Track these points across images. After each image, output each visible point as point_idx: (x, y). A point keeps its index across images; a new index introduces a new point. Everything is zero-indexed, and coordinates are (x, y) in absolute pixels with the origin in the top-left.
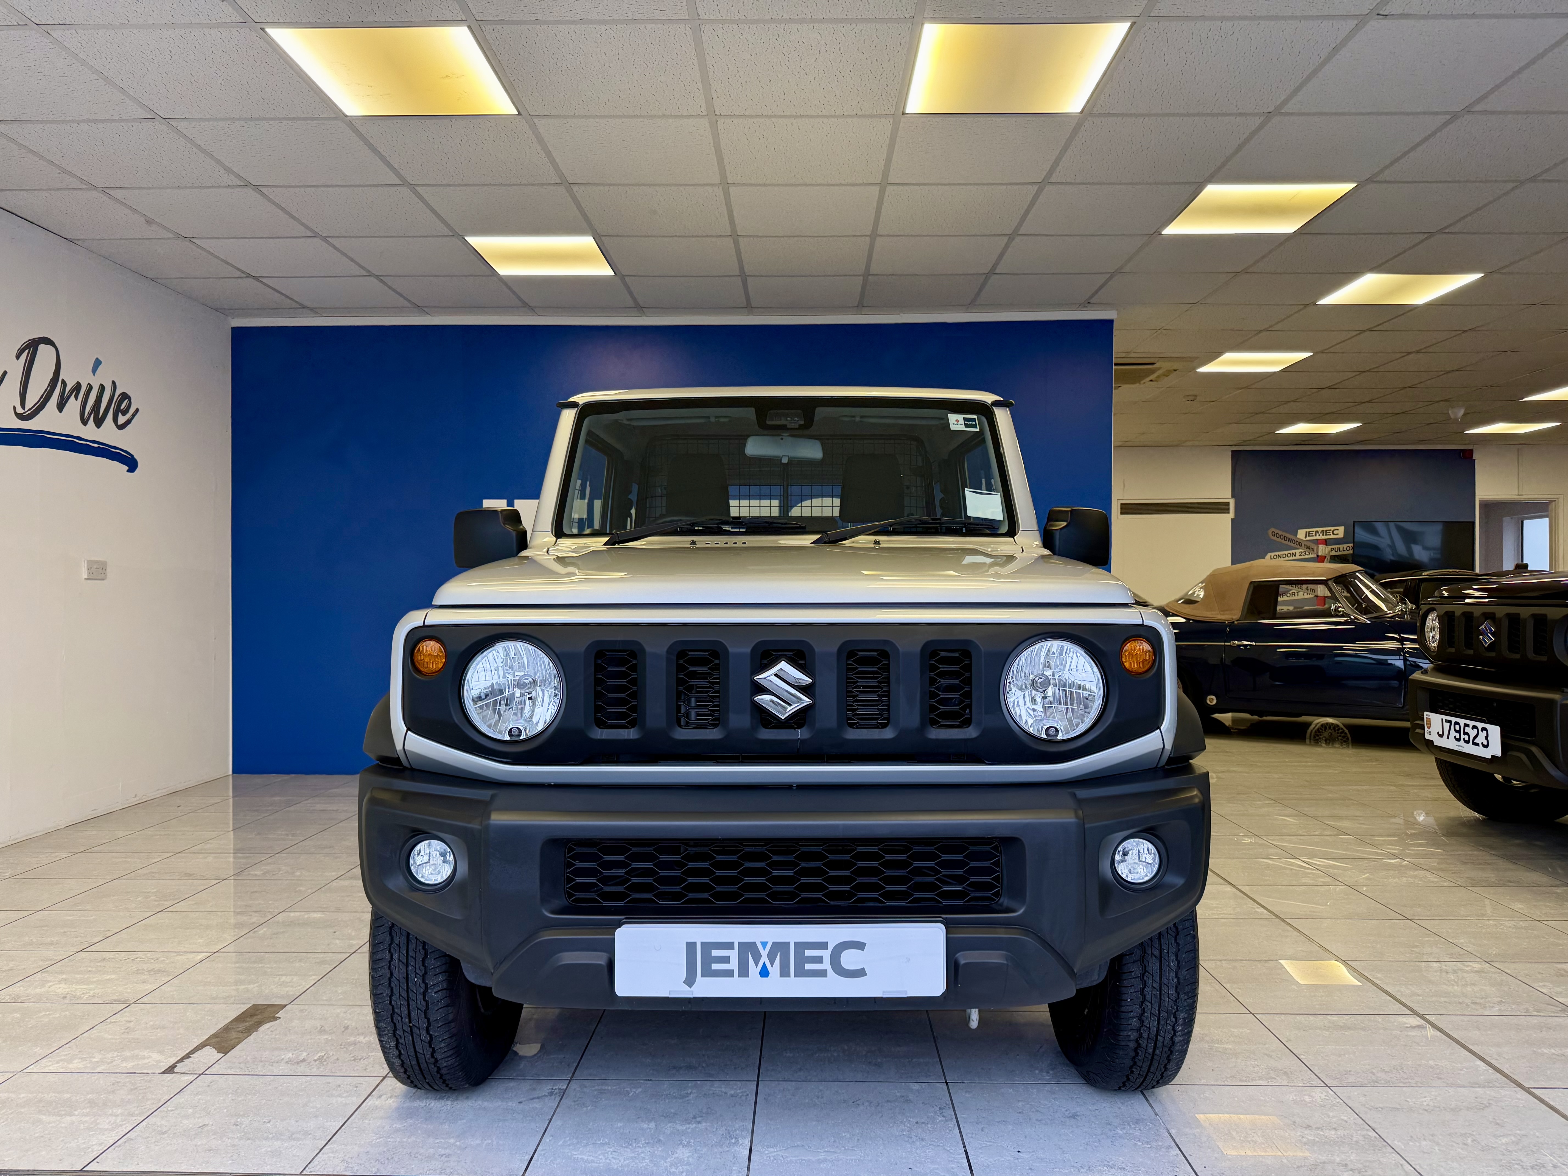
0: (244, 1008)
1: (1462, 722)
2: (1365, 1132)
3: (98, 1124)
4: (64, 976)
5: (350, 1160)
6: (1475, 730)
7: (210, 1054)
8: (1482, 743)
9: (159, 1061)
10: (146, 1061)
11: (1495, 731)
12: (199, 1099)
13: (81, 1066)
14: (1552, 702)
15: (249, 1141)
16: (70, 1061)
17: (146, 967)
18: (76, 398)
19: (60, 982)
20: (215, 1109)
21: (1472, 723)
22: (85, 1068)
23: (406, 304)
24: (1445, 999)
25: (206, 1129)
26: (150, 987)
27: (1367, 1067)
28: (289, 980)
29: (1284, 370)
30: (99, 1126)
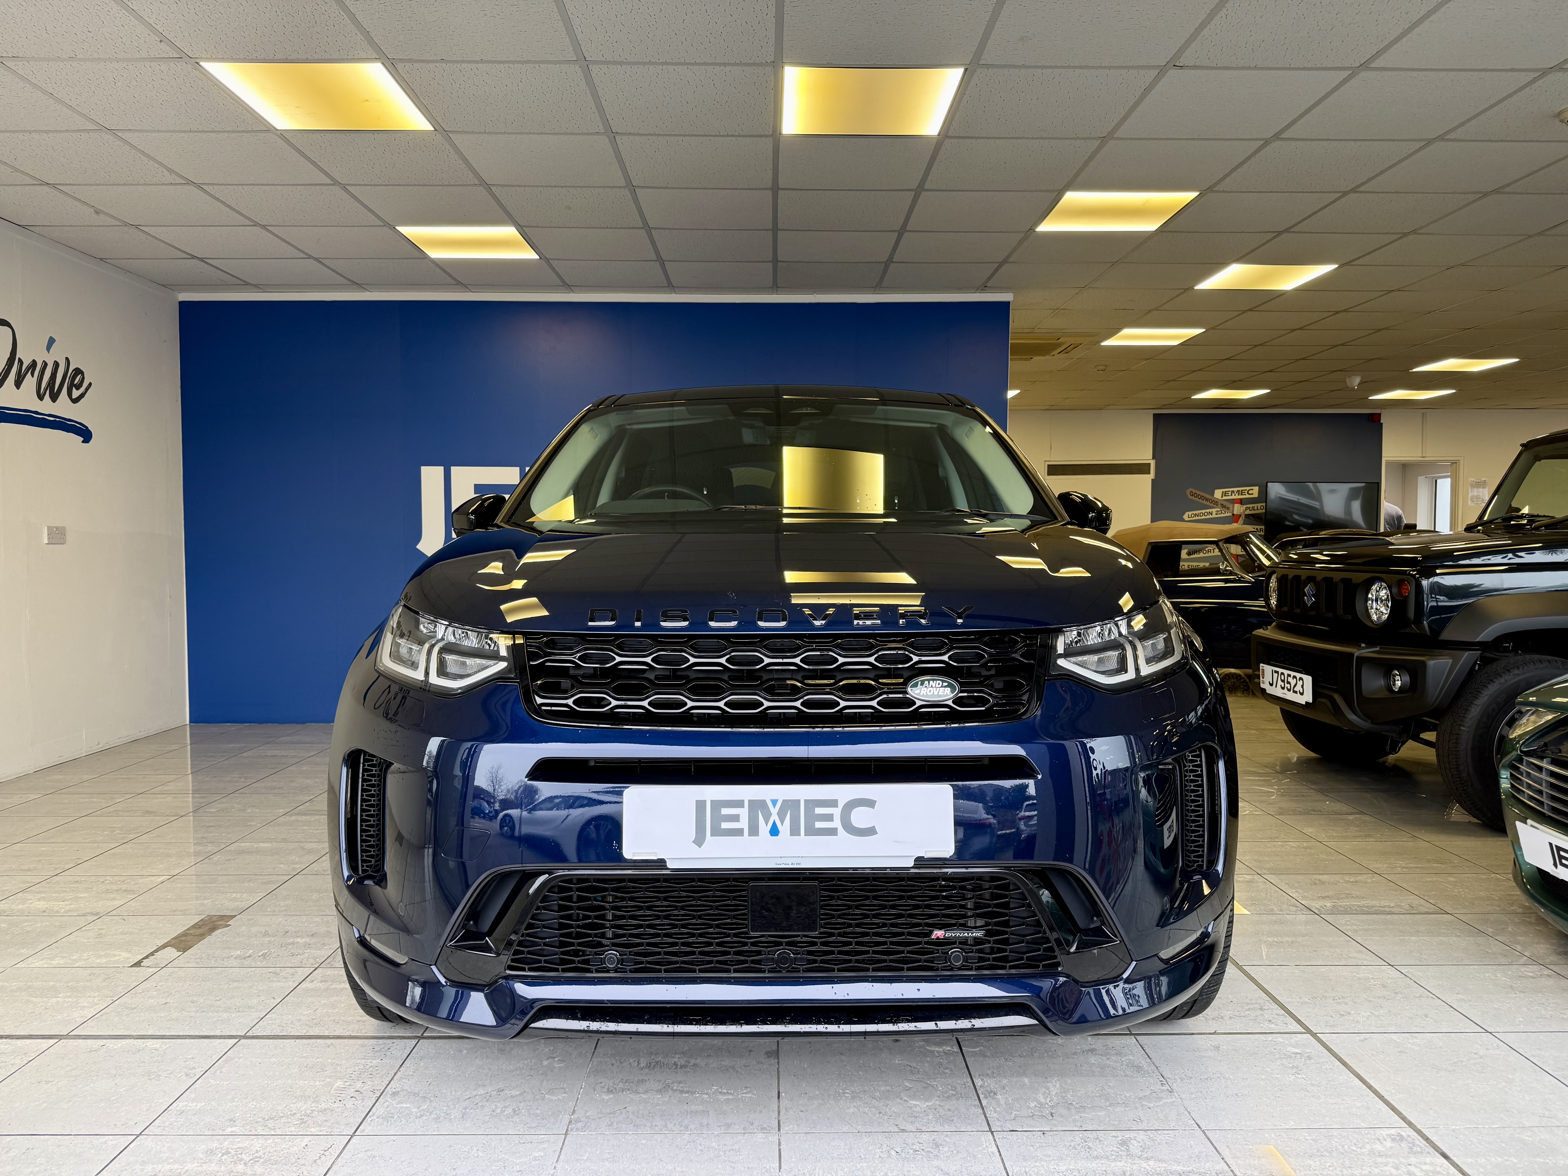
0: (201, 918)
1: (1286, 672)
3: (79, 1003)
4: (42, 895)
6: (1295, 680)
7: (171, 953)
8: (1299, 691)
9: (128, 958)
10: (117, 958)
11: (1308, 680)
12: (162, 985)
13: (62, 962)
14: (1350, 655)
15: (204, 1013)
16: (53, 959)
17: (114, 887)
18: (32, 375)
19: (39, 900)
20: (175, 992)
21: (1293, 674)
22: (66, 963)
23: (345, 281)
25: (168, 1005)
26: (118, 903)
28: (239, 897)
29: (1181, 344)
30: (80, 1005)
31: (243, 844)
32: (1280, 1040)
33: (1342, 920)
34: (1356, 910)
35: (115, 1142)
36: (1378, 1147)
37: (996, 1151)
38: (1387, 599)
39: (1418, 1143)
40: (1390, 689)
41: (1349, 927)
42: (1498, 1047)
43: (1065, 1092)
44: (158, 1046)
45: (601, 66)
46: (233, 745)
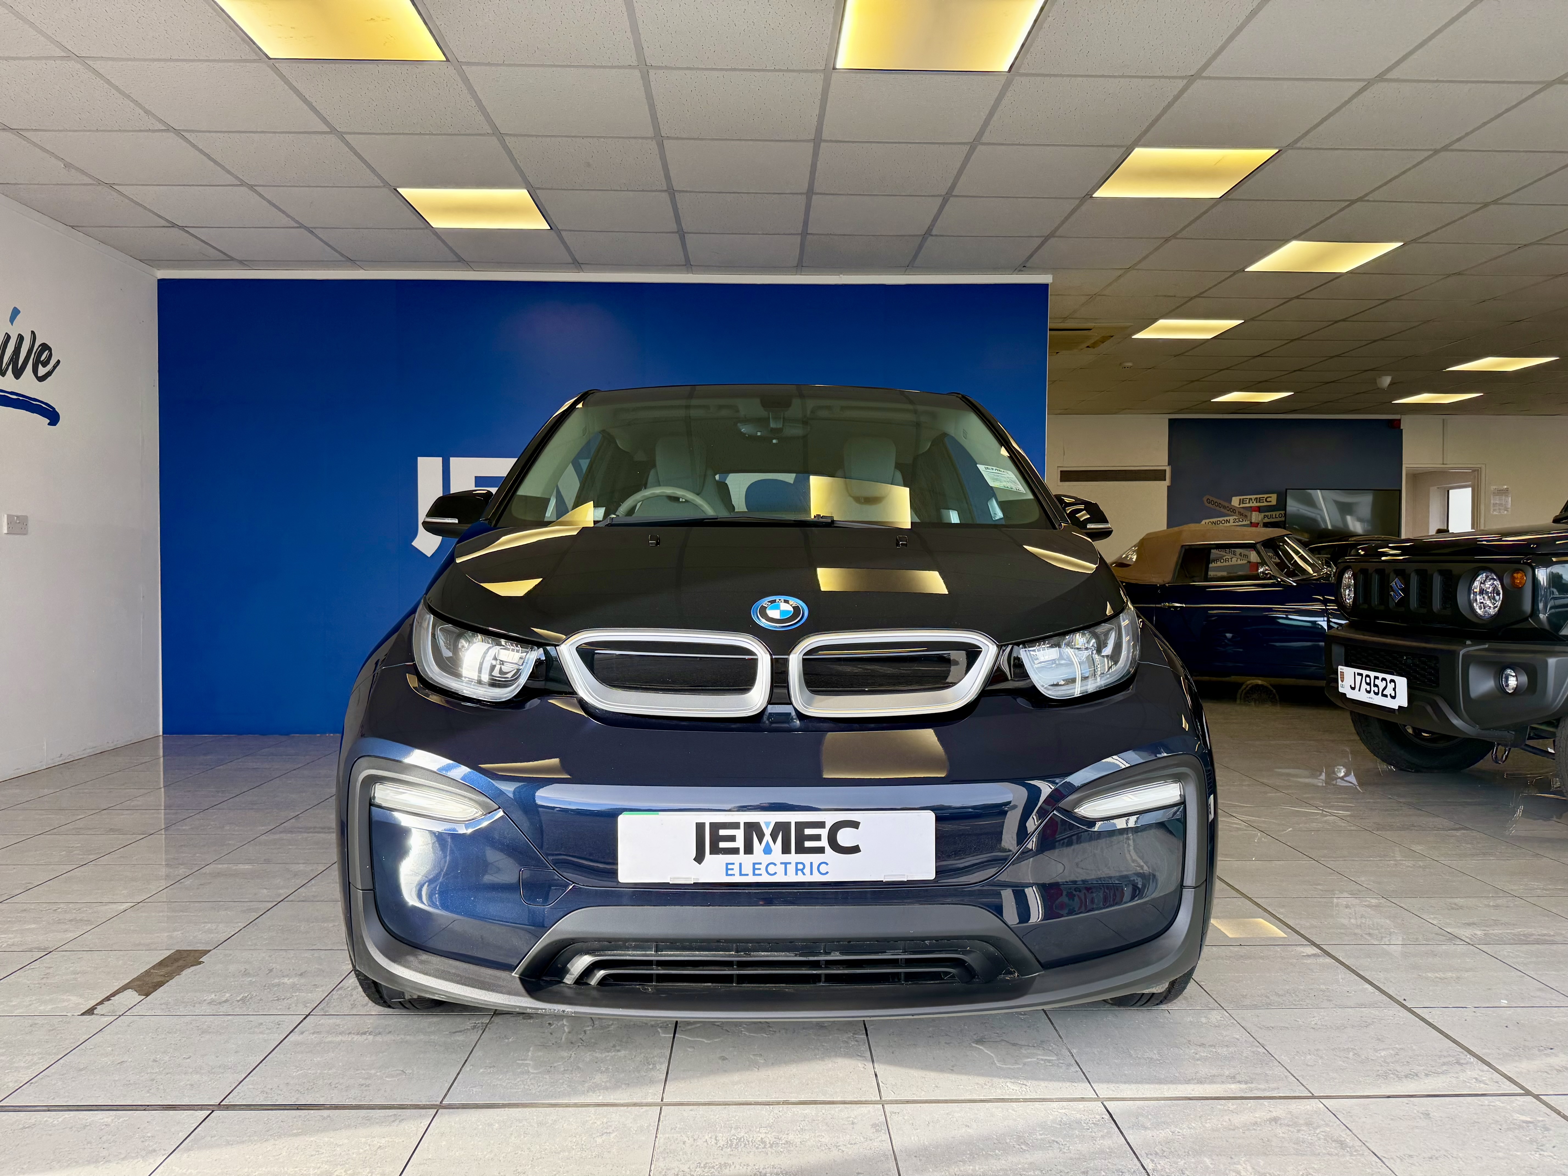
0: (168, 953)
1: (1372, 674)
2: (1255, 1049)
5: (269, 1091)
6: (1384, 682)
8: (1390, 695)
9: (79, 1004)
10: (63, 1005)
11: (1402, 683)
12: (119, 1038)
14: (1455, 653)
20: (135, 1047)
21: (1381, 675)
23: (338, 257)
24: (1342, 931)
25: (124, 1065)
26: (71, 936)
27: (1263, 991)
28: (214, 927)
29: (1215, 338)
31: (220, 866)
34: (1514, 940)
38: (1496, 592)
40: (1502, 690)
46: (210, 757)
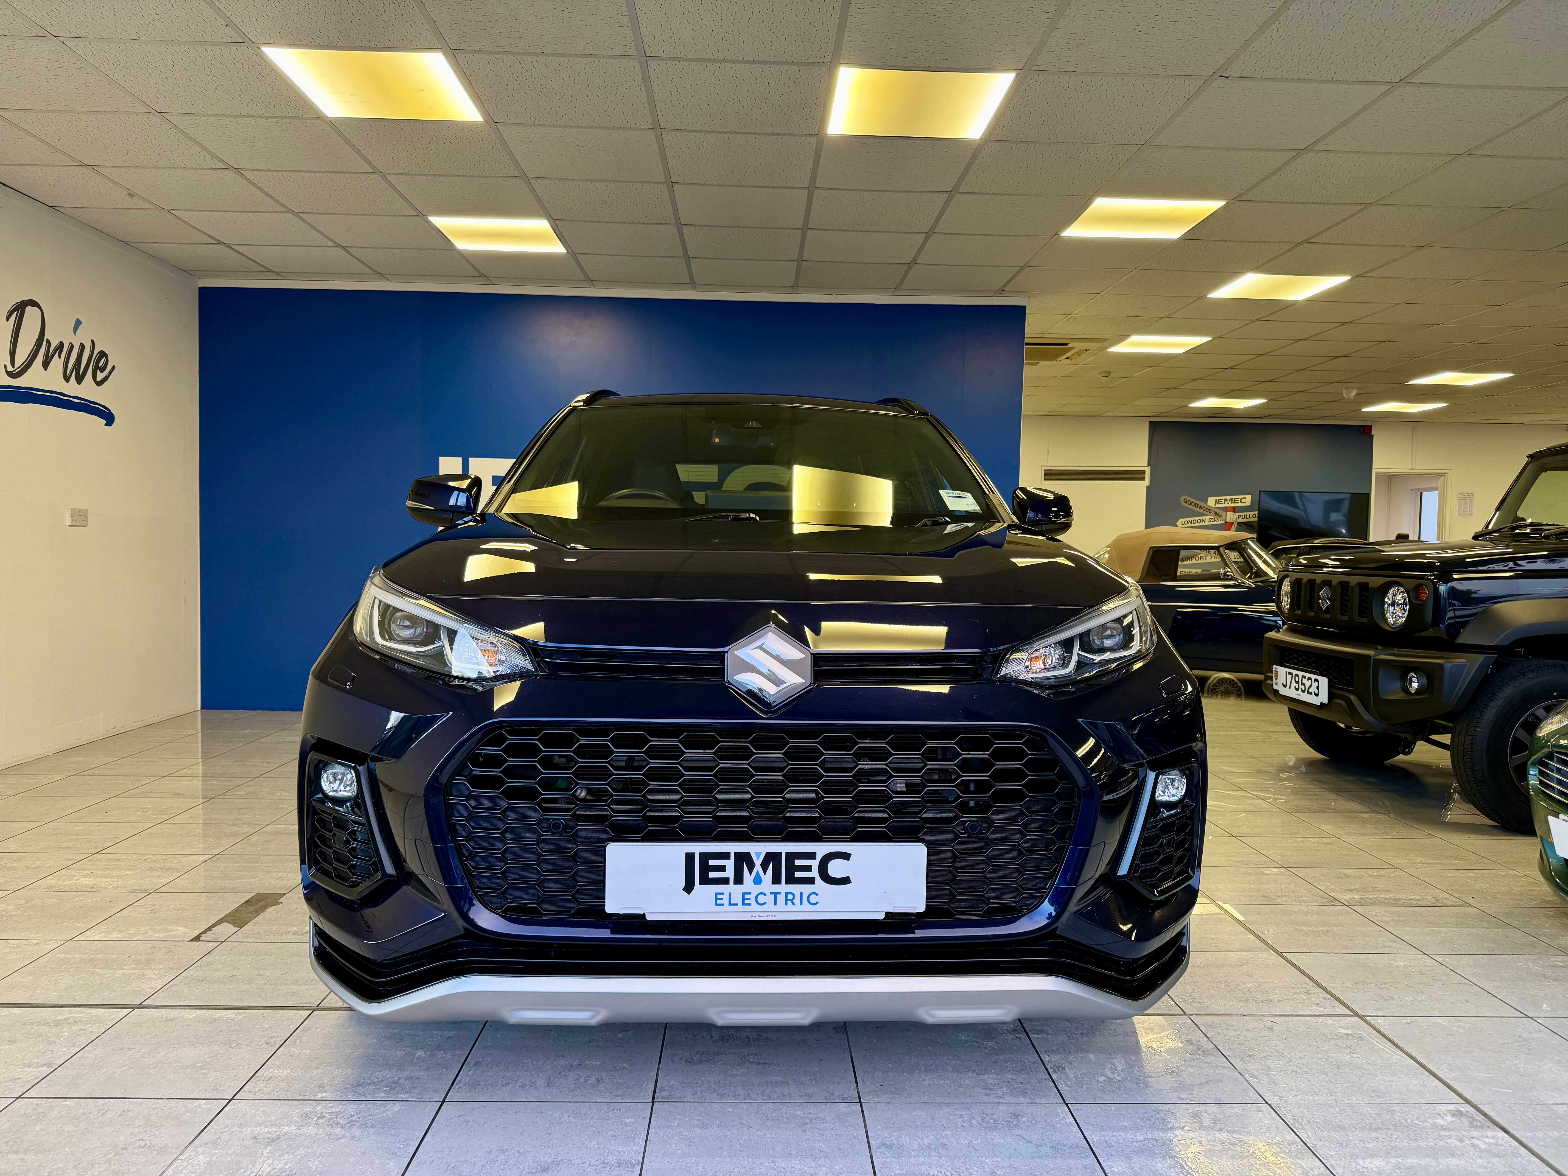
0: (250, 895)
1: (1301, 674)
3: (146, 975)
4: (87, 872)
6: (1310, 681)
7: (227, 929)
8: (1314, 692)
10: (175, 933)
11: (1324, 681)
12: (226, 958)
13: (120, 936)
14: (1368, 657)
15: (272, 986)
16: (110, 933)
17: (157, 865)
18: (60, 357)
19: (85, 876)
20: (240, 965)
21: (1307, 675)
22: (125, 937)
23: (370, 271)
25: (235, 978)
26: (164, 880)
29: (1188, 352)
30: (147, 976)
31: (279, 826)
32: (1330, 1021)
33: (1372, 911)
34: (1385, 903)
35: (209, 1106)
36: (1440, 1121)
37: (1074, 1121)
38: (1405, 604)
39: (1477, 1117)
40: (1407, 692)
41: (1379, 918)
42: (1540, 1031)
43: (1130, 1068)
44: (233, 1016)
45: (659, 62)
46: (249, 731)
